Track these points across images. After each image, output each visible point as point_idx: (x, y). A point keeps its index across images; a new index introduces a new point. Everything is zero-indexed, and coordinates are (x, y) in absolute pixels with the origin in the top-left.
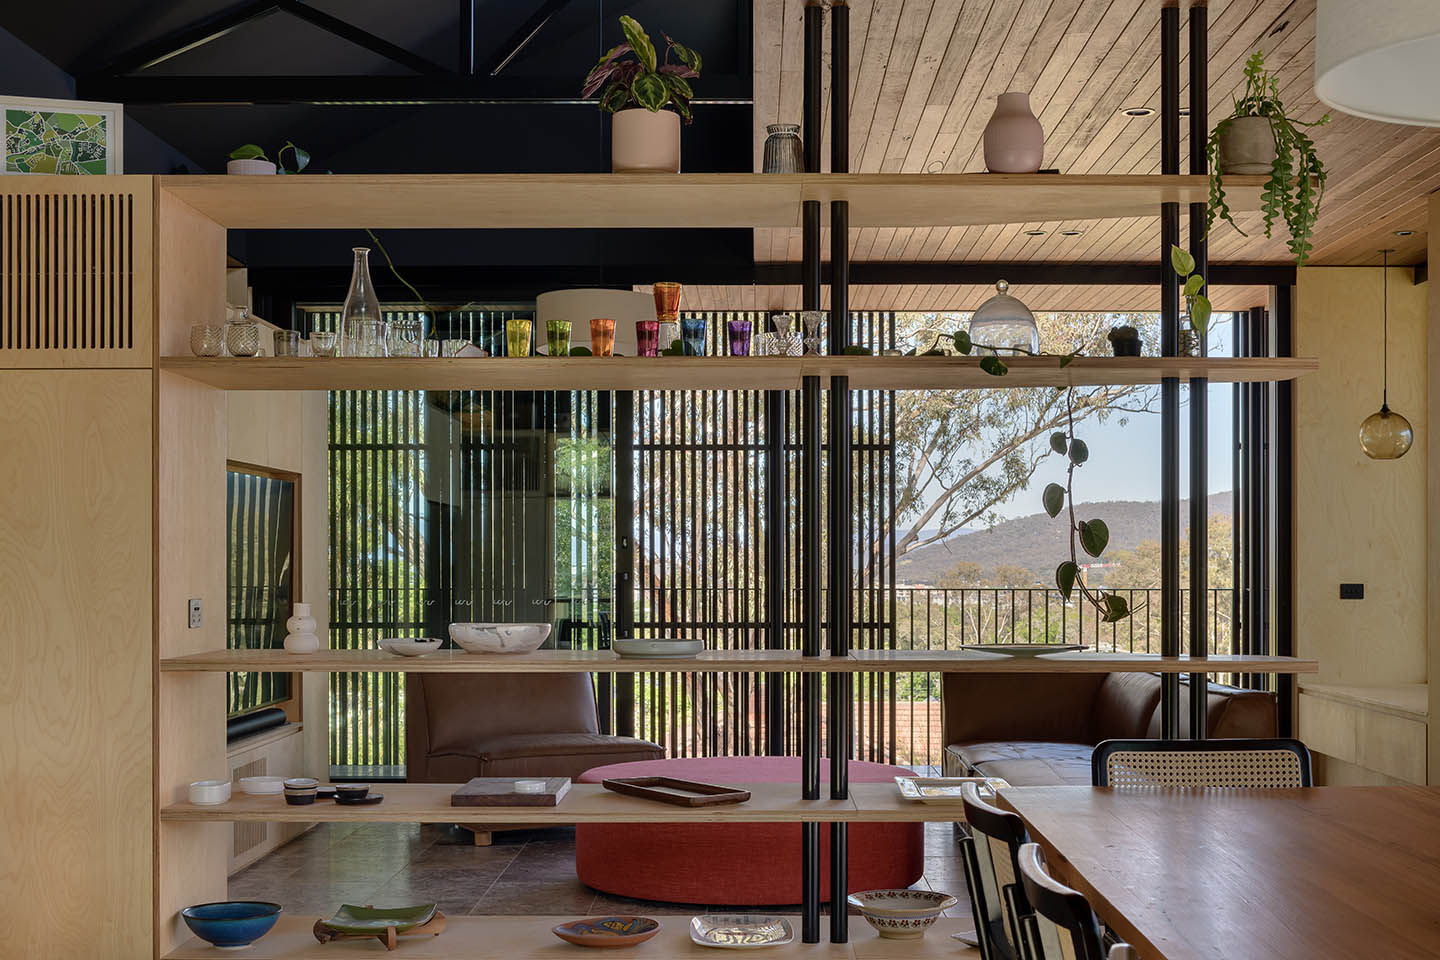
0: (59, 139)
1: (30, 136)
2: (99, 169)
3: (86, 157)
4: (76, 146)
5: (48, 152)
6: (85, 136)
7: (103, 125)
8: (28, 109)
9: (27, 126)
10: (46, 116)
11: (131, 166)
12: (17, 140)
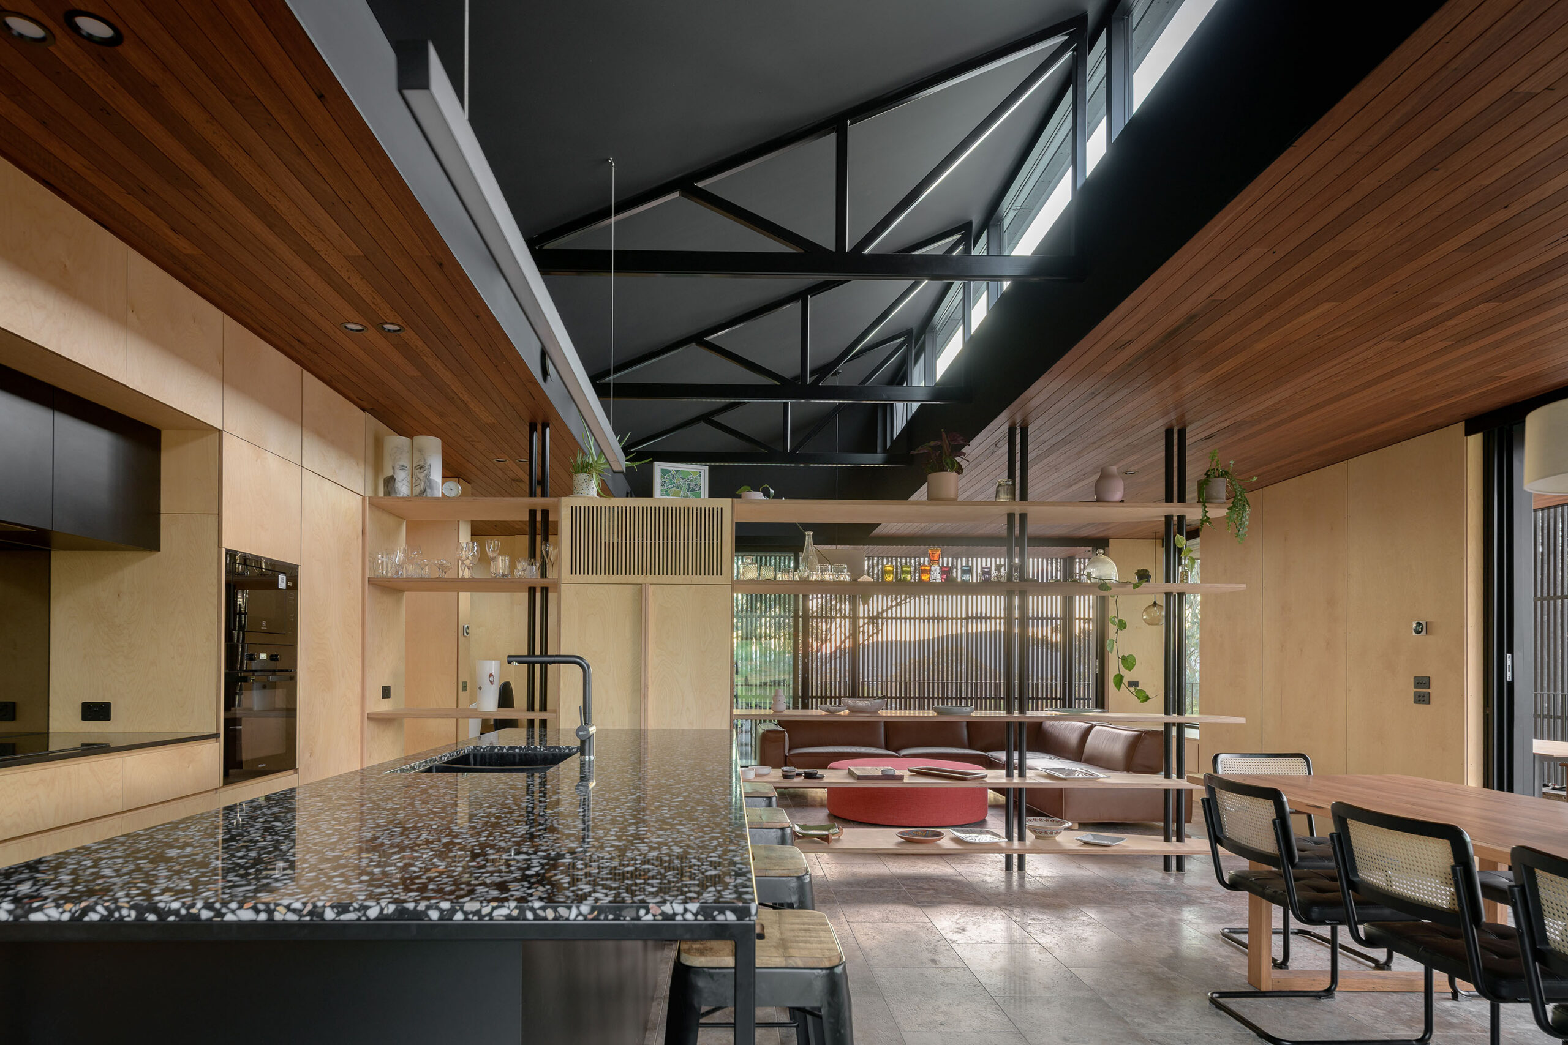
0: (682, 482)
1: (670, 480)
2: (698, 496)
3: (693, 490)
4: (689, 485)
5: (678, 488)
6: (692, 481)
7: (700, 476)
8: (669, 469)
9: (669, 476)
10: (677, 471)
11: (712, 494)
12: (665, 482)
